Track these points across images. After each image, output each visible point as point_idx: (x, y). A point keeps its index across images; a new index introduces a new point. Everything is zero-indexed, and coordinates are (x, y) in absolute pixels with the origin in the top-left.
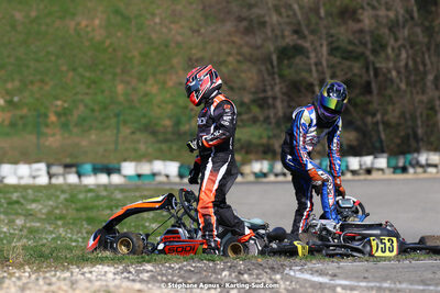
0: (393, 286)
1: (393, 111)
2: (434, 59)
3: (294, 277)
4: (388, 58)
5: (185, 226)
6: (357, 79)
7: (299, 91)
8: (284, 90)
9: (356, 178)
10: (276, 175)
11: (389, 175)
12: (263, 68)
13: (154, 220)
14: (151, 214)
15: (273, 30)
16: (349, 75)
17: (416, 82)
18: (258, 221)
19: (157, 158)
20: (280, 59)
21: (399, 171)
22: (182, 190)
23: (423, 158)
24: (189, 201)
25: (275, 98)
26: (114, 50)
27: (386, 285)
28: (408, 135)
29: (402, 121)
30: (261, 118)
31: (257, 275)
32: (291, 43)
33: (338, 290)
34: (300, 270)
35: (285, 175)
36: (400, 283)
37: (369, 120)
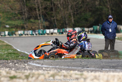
0: (59, 67)
1: (59, 16)
3: (31, 65)
4: (57, 1)
6: (49, 7)
7: (32, 10)
8: (28, 10)
9: (48, 35)
11: (58, 35)
12: (21, 3)
16: (46, 5)
17: (65, 7)
20: (26, 1)
21: (61, 33)
23: (68, 30)
25: (25, 12)
27: (57, 67)
28: (63, 23)
29: (62, 19)
30: (21, 18)
31: (20, 64)
33: (44, 68)
34: (32, 63)
35: (28, 35)
36: (61, 66)
37: (52, 19)
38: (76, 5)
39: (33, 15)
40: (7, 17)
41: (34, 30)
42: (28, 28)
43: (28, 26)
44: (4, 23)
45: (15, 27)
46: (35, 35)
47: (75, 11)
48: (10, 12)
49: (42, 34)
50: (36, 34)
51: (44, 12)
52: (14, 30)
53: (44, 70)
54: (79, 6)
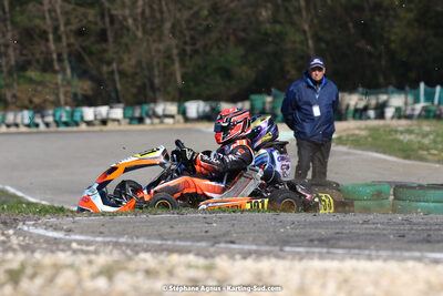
0: (130, 241)
1: (130, 59)
2: (172, 7)
3: (28, 232)
4: (124, 6)
6: (93, 26)
7: (31, 37)
8: (18, 37)
9: (91, 128)
10: (8, 126)
11: (125, 126)
16: (84, 22)
17: (153, 29)
20: (12, 5)
21: (135, 122)
23: (160, 109)
25: (7, 46)
27: (122, 240)
28: (144, 84)
29: (138, 70)
33: (74, 245)
34: (34, 225)
35: (17, 125)
36: (137, 237)
37: (105, 69)
38: (189, 22)
39: (38, 56)
41: (39, 110)
42: (19, 103)
43: (18, 94)
46: (42, 127)
47: (185, 43)
49: (66, 124)
50: (47, 125)
51: (77, 47)
53: (75, 252)
54: (200, 25)
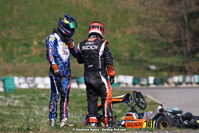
5: (136, 112)
8: (191, 36)
12: (180, 24)
13: (119, 108)
14: (118, 105)
15: (185, 3)
18: (177, 109)
19: (121, 74)
20: (189, 19)
22: (135, 92)
24: (138, 98)
25: (186, 41)
26: (97, 14)
30: (179, 52)
32: (195, 10)
40: (153, 51)
42: (192, 71)
43: (192, 67)
44: (146, 61)
45: (168, 68)
48: (158, 40)
52: (165, 74)
